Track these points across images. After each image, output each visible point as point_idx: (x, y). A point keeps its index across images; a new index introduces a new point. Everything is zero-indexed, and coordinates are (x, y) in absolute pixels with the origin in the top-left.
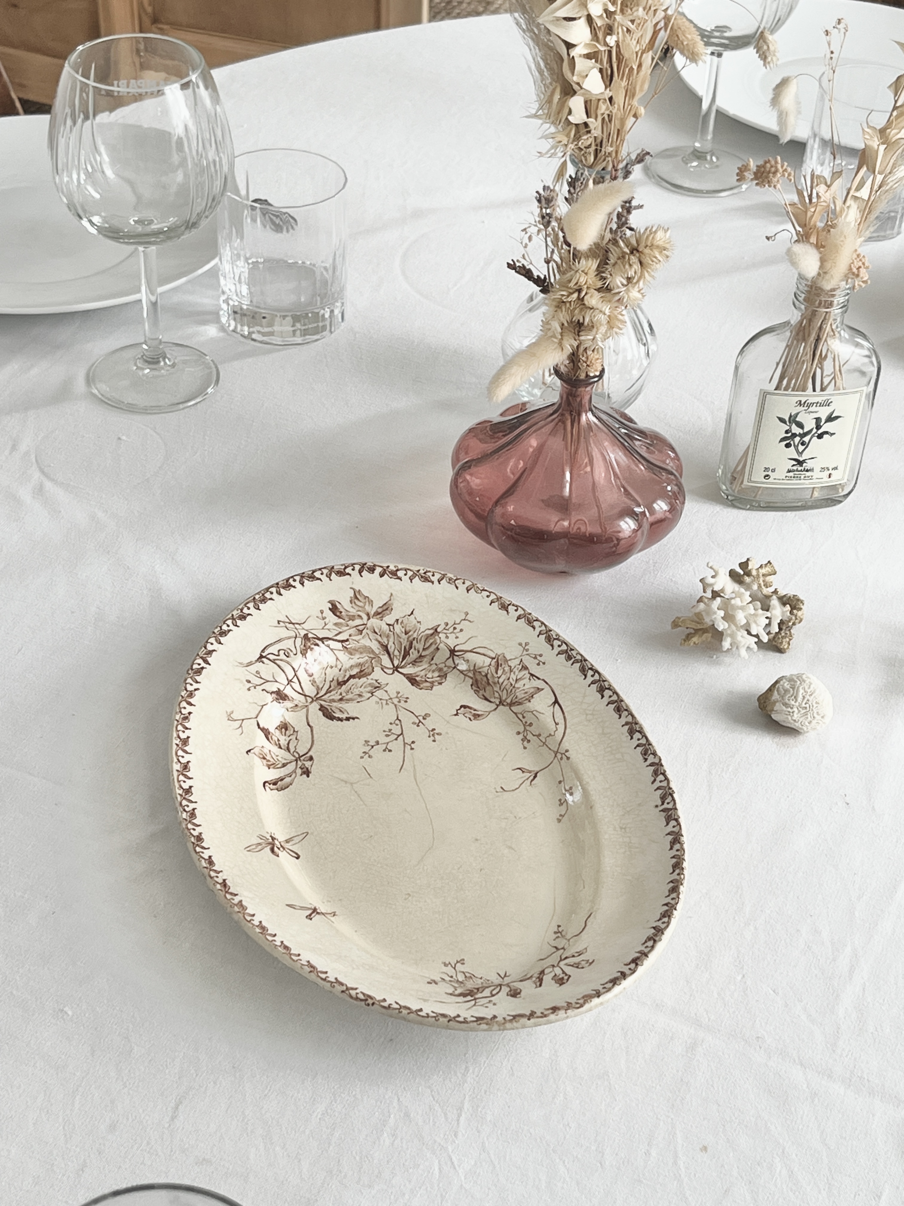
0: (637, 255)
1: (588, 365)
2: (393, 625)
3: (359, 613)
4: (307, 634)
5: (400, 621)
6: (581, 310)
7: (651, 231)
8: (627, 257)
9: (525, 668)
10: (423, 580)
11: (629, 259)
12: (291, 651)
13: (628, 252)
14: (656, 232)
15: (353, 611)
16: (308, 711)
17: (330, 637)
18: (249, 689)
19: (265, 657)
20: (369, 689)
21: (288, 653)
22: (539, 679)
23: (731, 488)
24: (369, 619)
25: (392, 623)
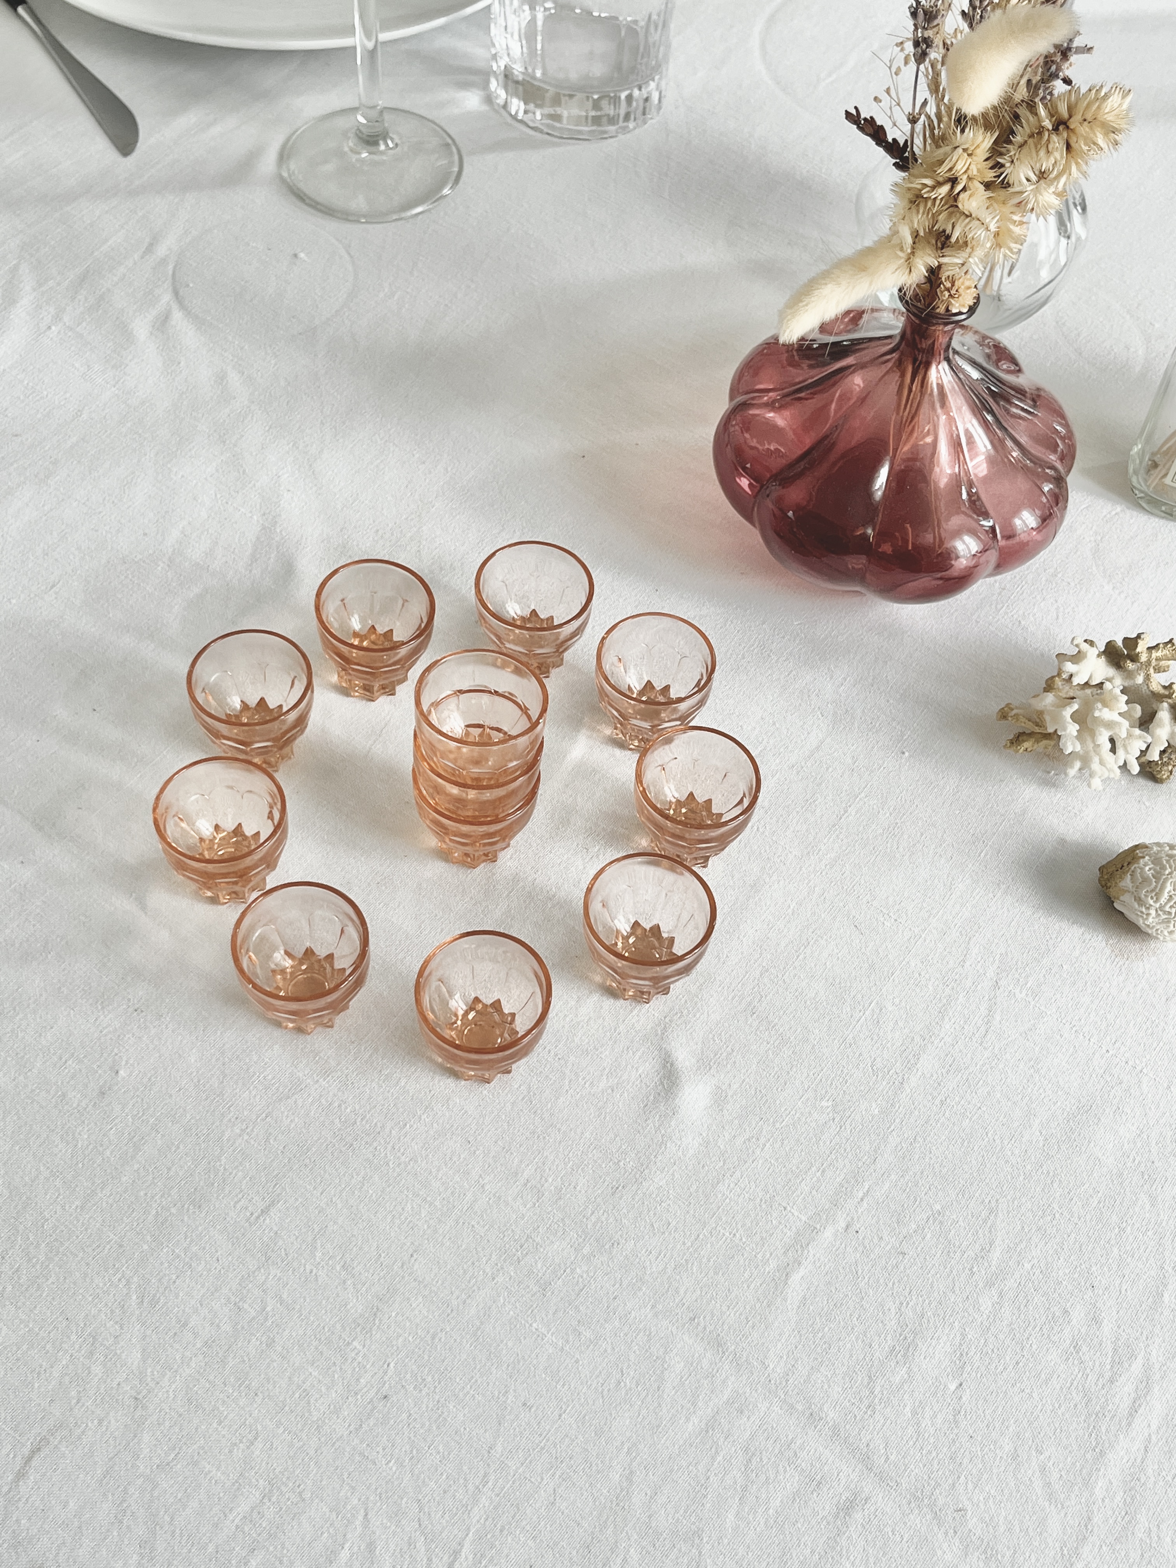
0: (1065, 135)
1: (950, 295)
6: (950, 215)
7: (1098, 96)
8: (1046, 134)
11: (1048, 140)
13: (1050, 128)
14: (1106, 96)
23: (1146, 481)
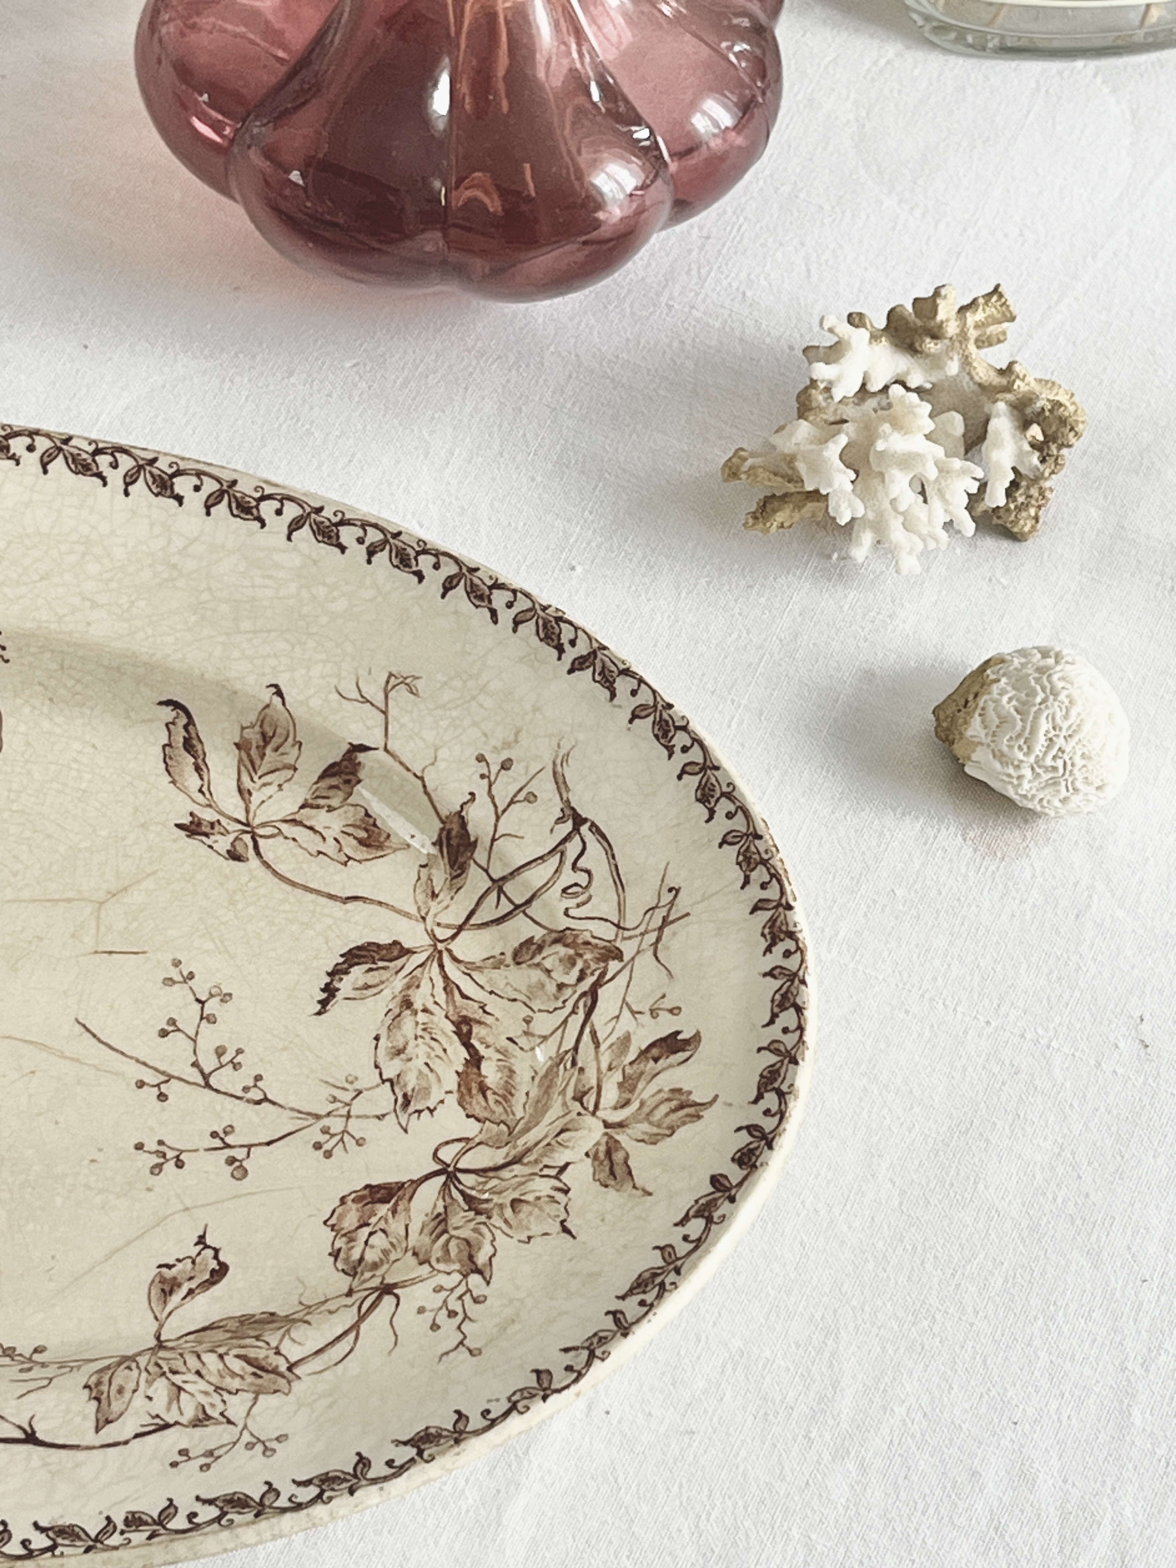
2: (556, 1177)
3: (635, 1105)
4: (621, 960)
5: (559, 1196)
9: (202, 1420)
10: (647, 1275)
12: (578, 906)
15: (647, 1091)
16: (407, 915)
17: (594, 1017)
18: (481, 759)
19: (576, 829)
20: (411, 1082)
21: (576, 895)
22: (137, 1436)
24: (607, 1125)
25: (564, 1177)
